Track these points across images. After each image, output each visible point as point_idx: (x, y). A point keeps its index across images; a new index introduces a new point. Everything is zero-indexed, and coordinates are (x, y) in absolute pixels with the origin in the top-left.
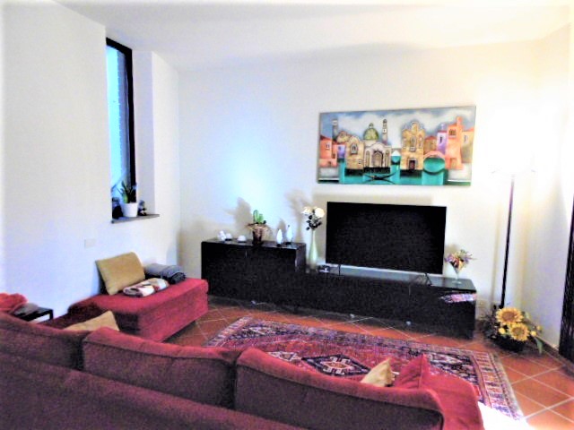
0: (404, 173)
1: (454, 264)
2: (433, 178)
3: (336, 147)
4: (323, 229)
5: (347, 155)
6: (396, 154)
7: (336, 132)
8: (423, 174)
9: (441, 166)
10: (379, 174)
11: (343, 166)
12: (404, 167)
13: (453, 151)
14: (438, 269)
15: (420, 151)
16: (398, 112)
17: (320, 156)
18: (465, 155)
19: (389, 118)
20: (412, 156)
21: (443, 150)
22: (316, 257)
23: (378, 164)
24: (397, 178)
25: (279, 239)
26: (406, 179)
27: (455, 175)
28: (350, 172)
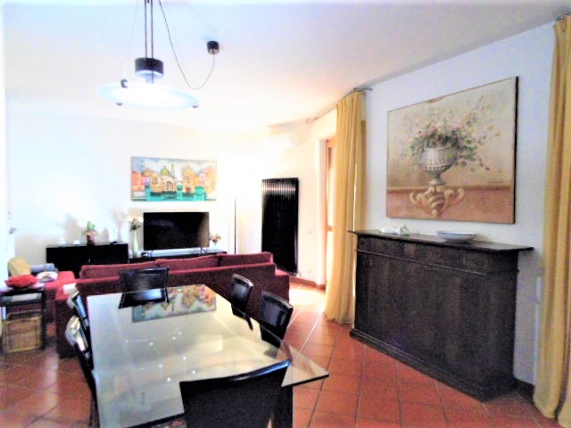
0: (184, 195)
1: (214, 241)
2: (199, 198)
3: (144, 179)
4: (140, 231)
5: (151, 184)
6: (180, 184)
7: (143, 170)
8: (195, 196)
9: (203, 191)
10: (171, 195)
11: (149, 191)
12: (184, 191)
13: (208, 183)
14: (207, 245)
15: (192, 182)
16: (179, 161)
17: (133, 184)
18: (213, 184)
19: (175, 163)
20: (189, 185)
21: (203, 182)
22: (136, 249)
23: (170, 189)
24: (181, 197)
26: (186, 198)
27: (209, 196)
28: (153, 194)
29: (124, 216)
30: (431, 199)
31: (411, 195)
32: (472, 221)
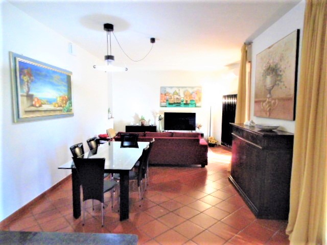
0: (185, 104)
1: (198, 128)
2: (192, 106)
3: (166, 97)
4: (163, 121)
5: (169, 99)
6: (182, 99)
7: (166, 93)
8: (190, 104)
9: (194, 102)
10: (178, 104)
11: (168, 102)
12: (185, 102)
13: (197, 98)
14: (194, 129)
15: (189, 98)
16: (182, 87)
17: (161, 99)
18: (200, 99)
19: (180, 89)
20: (187, 99)
21: (194, 98)
22: (161, 129)
23: (178, 102)
24: (183, 105)
25: (150, 124)
26: (185, 106)
27: (197, 105)
28: (170, 104)
29: (157, 114)
30: (267, 106)
31: (262, 103)
32: (279, 119)
